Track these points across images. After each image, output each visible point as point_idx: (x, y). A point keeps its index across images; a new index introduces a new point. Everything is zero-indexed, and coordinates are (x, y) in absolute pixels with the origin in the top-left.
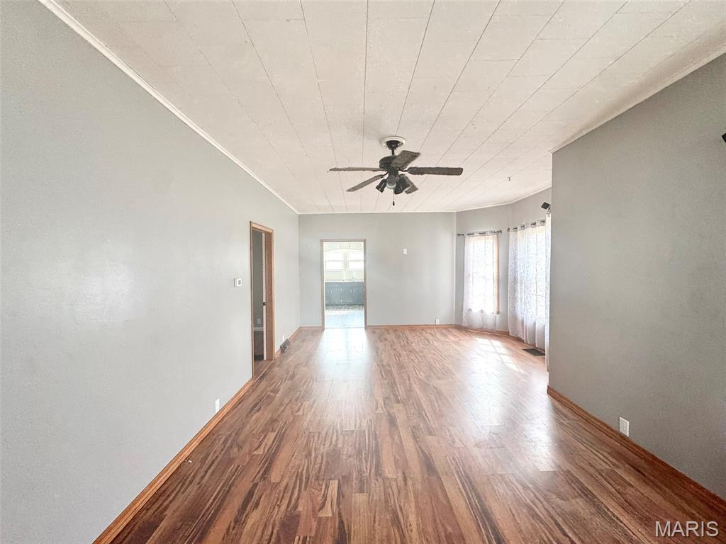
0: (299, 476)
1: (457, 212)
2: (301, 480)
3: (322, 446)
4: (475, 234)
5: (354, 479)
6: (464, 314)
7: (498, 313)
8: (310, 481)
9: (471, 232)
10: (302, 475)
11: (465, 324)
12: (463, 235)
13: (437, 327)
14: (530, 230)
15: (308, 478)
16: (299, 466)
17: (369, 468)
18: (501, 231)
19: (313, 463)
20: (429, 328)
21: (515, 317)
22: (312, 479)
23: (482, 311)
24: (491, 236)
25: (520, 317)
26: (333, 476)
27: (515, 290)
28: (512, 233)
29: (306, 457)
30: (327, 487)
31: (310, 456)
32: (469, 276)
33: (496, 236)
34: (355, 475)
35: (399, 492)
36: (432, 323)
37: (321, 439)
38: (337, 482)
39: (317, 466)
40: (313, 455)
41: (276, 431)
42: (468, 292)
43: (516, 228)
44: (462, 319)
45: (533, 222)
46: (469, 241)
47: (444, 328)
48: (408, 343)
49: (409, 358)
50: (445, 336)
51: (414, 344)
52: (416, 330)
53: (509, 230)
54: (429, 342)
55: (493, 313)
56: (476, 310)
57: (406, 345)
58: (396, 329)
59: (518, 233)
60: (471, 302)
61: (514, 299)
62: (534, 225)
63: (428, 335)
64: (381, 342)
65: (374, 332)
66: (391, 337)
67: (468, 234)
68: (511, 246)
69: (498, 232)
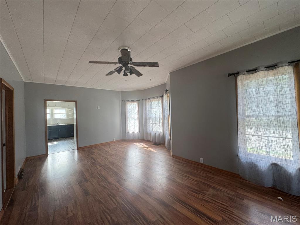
1: (121, 91)
4: (130, 101)
6: (126, 134)
7: (139, 132)
9: (128, 100)
11: (127, 138)
12: (125, 101)
13: (115, 142)
14: (152, 100)
18: (140, 100)
20: (111, 143)
21: (147, 133)
23: (133, 132)
24: (136, 102)
25: (149, 132)
27: (146, 123)
28: (144, 101)
32: (127, 118)
36: (113, 140)
42: (127, 125)
43: (146, 99)
44: (125, 137)
45: (153, 97)
46: (127, 104)
47: (118, 142)
48: (107, 152)
49: (113, 158)
50: (121, 145)
51: (110, 152)
52: (106, 145)
53: (143, 100)
54: (116, 149)
55: (138, 132)
56: (131, 132)
57: (106, 153)
58: (95, 146)
59: (147, 101)
60: (128, 129)
61: (146, 126)
62: (154, 98)
63: (113, 146)
64: (92, 154)
65: (84, 150)
66: (95, 150)
67: (127, 101)
68: (144, 106)
69: (139, 100)
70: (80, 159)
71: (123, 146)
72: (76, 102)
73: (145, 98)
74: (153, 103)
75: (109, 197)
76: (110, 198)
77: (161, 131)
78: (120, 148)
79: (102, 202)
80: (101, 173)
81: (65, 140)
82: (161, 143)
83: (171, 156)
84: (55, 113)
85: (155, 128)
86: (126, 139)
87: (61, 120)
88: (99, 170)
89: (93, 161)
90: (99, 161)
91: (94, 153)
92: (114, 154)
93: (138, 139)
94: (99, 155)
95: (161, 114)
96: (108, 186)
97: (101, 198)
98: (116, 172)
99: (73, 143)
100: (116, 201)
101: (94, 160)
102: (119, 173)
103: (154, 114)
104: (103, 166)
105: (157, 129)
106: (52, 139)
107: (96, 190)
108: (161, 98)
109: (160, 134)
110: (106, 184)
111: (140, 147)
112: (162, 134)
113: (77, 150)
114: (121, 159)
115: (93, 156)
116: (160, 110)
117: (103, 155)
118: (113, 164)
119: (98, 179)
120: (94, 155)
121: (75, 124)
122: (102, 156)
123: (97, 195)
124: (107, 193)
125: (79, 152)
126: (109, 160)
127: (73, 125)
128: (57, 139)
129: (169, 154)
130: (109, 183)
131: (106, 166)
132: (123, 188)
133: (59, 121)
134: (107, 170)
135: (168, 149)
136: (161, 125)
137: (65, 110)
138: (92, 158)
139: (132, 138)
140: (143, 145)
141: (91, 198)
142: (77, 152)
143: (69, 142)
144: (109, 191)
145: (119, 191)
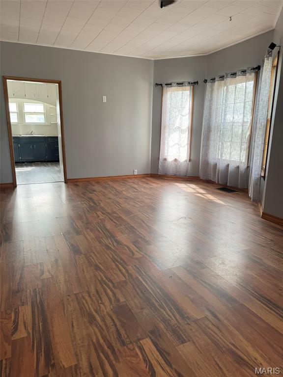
0: (98, 348)
1: (154, 60)
2: (103, 352)
3: (102, 305)
4: (173, 85)
5: (165, 331)
6: (160, 164)
7: (190, 160)
8: (116, 349)
9: (169, 82)
10: (100, 346)
11: (160, 172)
12: (161, 85)
13: (135, 177)
14: (229, 80)
15: (111, 347)
16: (89, 335)
17: (171, 314)
18: (197, 82)
19: (104, 328)
20: (129, 178)
21: (206, 163)
22: (117, 346)
23: (176, 160)
24: (188, 87)
25: (212, 162)
26: (139, 335)
27: (208, 138)
28: (208, 85)
29: (91, 323)
30: (141, 349)
31: (95, 319)
33: (192, 87)
34: (162, 326)
35: (218, 329)
36: (132, 174)
37: (94, 298)
38: (148, 340)
39: (113, 329)
40: (99, 319)
41: (29, 303)
42: (164, 143)
43: (214, 79)
44: (158, 168)
45: (233, 73)
46: (167, 92)
47: (143, 178)
48: (118, 192)
49: (129, 204)
50: (147, 184)
51: (124, 193)
52: (117, 181)
53: (206, 81)
54: (137, 190)
55: (186, 161)
56: (170, 159)
57: (118, 194)
58: (98, 181)
59: (216, 83)
60: (166, 152)
61: (207, 147)
62: (234, 75)
63: (131, 184)
64: (91, 193)
65: (77, 185)
66: (97, 187)
67: (166, 84)
68: (207, 97)
69: (195, 83)
70: (70, 199)
71: (151, 186)
72: (60, 83)
73: (213, 77)
74: (231, 88)
75: (114, 262)
76: (116, 264)
77: (244, 159)
78: (145, 188)
79: (101, 269)
80: (103, 225)
81: (45, 166)
82: (239, 187)
83: (258, 215)
84: (25, 111)
85: (229, 151)
86: (159, 174)
87: (38, 126)
88: (100, 219)
89: (92, 204)
90: (102, 205)
91: (94, 191)
92: (132, 197)
93: (186, 176)
94: (104, 195)
95: (249, 118)
96: (114, 246)
97: (100, 263)
98: (132, 226)
99: (58, 171)
100: (127, 271)
101: (94, 203)
102: (138, 230)
103: (229, 118)
104: (108, 213)
105: (232, 153)
106: (24, 162)
107: (93, 249)
108: (253, 74)
109: (238, 167)
110: (111, 243)
111: (188, 191)
112: (243, 167)
113: (64, 183)
114: (144, 206)
115: (92, 196)
116: (247, 106)
117: (111, 196)
118: (128, 213)
119: (97, 233)
120: (93, 194)
121: (60, 136)
122: (110, 199)
123: (93, 256)
124: (111, 256)
125: (67, 187)
126: (122, 205)
127: (57, 137)
128: (33, 164)
129: (255, 210)
130: (118, 242)
131: (115, 215)
132: (143, 254)
133: (33, 129)
134: (116, 222)
135: (254, 201)
136: (245, 146)
137: (43, 106)
138: (91, 199)
139: (171, 172)
140: (194, 189)
141: (82, 259)
142: (65, 186)
143: (52, 170)
144: (115, 254)
145: (135, 257)
